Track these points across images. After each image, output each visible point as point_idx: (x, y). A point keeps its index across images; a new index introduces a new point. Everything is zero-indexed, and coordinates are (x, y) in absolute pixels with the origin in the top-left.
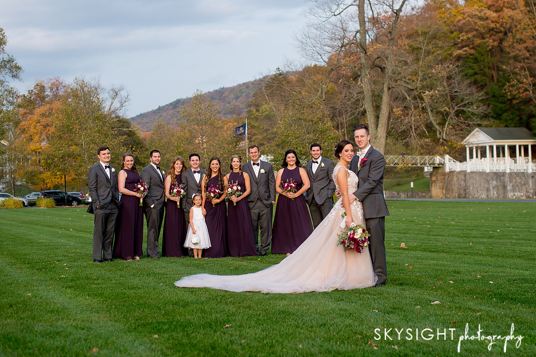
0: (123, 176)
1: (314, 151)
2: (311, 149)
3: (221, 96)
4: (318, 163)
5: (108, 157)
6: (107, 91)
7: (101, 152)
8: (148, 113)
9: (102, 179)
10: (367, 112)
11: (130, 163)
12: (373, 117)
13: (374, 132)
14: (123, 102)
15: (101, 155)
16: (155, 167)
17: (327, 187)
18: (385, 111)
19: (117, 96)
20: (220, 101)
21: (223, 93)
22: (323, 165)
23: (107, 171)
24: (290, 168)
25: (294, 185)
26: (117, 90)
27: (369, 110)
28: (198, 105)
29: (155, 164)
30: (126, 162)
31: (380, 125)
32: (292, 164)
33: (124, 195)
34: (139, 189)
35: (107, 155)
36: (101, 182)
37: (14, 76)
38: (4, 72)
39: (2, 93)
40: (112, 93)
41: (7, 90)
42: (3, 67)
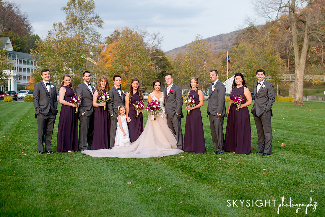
0: (62, 91)
1: (259, 75)
2: (257, 74)
3: (220, 39)
4: (261, 84)
5: (49, 77)
6: (151, 35)
7: (43, 73)
8: (180, 48)
9: (43, 93)
10: (294, 49)
11: (68, 81)
12: (298, 52)
13: (298, 61)
14: (160, 41)
15: (43, 75)
16: (87, 84)
17: (266, 103)
18: (305, 48)
19: (156, 38)
20: (220, 41)
21: (222, 37)
22: (264, 86)
23: (48, 87)
24: (238, 87)
25: (241, 101)
26: (156, 34)
27: (296, 47)
28: (198, 43)
29: (87, 82)
30: (65, 81)
31: (302, 57)
32: (239, 84)
33: (63, 105)
34: (74, 101)
35: (47, 75)
36: (42, 95)
37: (98, 26)
38: (93, 23)
39: (92, 35)
40: (153, 36)
41: (94, 34)
42: (92, 21)
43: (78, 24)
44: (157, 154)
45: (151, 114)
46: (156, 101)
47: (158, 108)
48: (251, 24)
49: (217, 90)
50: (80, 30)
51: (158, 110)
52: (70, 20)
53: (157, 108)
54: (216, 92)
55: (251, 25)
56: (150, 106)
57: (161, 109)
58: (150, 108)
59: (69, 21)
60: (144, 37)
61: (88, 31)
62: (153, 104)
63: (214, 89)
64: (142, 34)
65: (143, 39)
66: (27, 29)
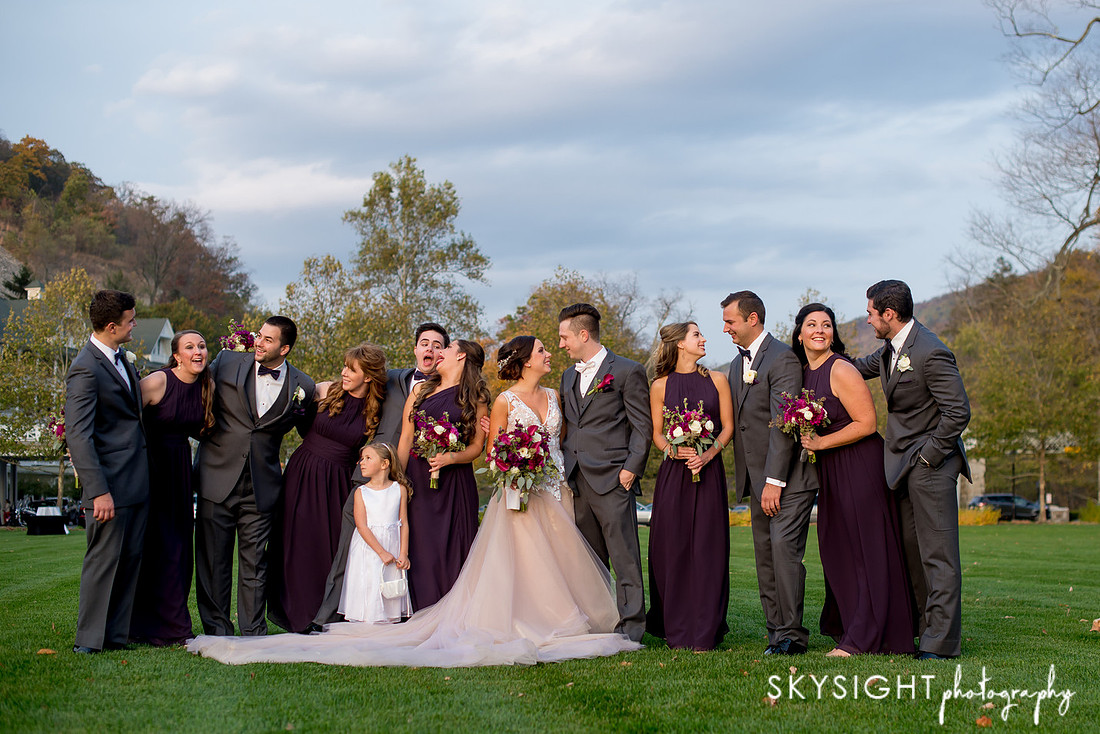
6: (651, 302)
26: (668, 301)
32: (819, 346)
37: (471, 275)
38: (452, 266)
39: (449, 308)
40: (660, 306)
41: (456, 302)
42: (450, 259)
43: (401, 271)
44: (512, 652)
45: (508, 483)
46: (533, 428)
47: (542, 458)
48: (1003, 263)
49: (765, 376)
50: (408, 288)
51: (539, 469)
52: (372, 255)
53: (537, 460)
54: (763, 385)
55: (1001, 266)
56: (507, 448)
57: (553, 467)
58: (504, 456)
59: (372, 259)
60: (628, 311)
61: (435, 293)
62: (519, 439)
63: (753, 373)
64: (622, 299)
65: (624, 316)
66: (240, 295)
